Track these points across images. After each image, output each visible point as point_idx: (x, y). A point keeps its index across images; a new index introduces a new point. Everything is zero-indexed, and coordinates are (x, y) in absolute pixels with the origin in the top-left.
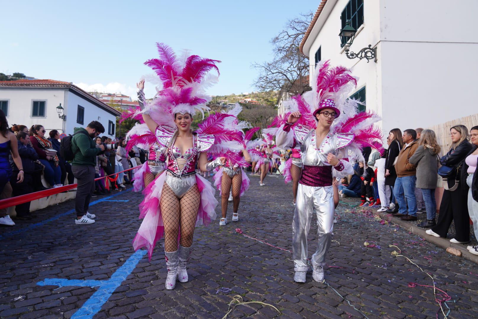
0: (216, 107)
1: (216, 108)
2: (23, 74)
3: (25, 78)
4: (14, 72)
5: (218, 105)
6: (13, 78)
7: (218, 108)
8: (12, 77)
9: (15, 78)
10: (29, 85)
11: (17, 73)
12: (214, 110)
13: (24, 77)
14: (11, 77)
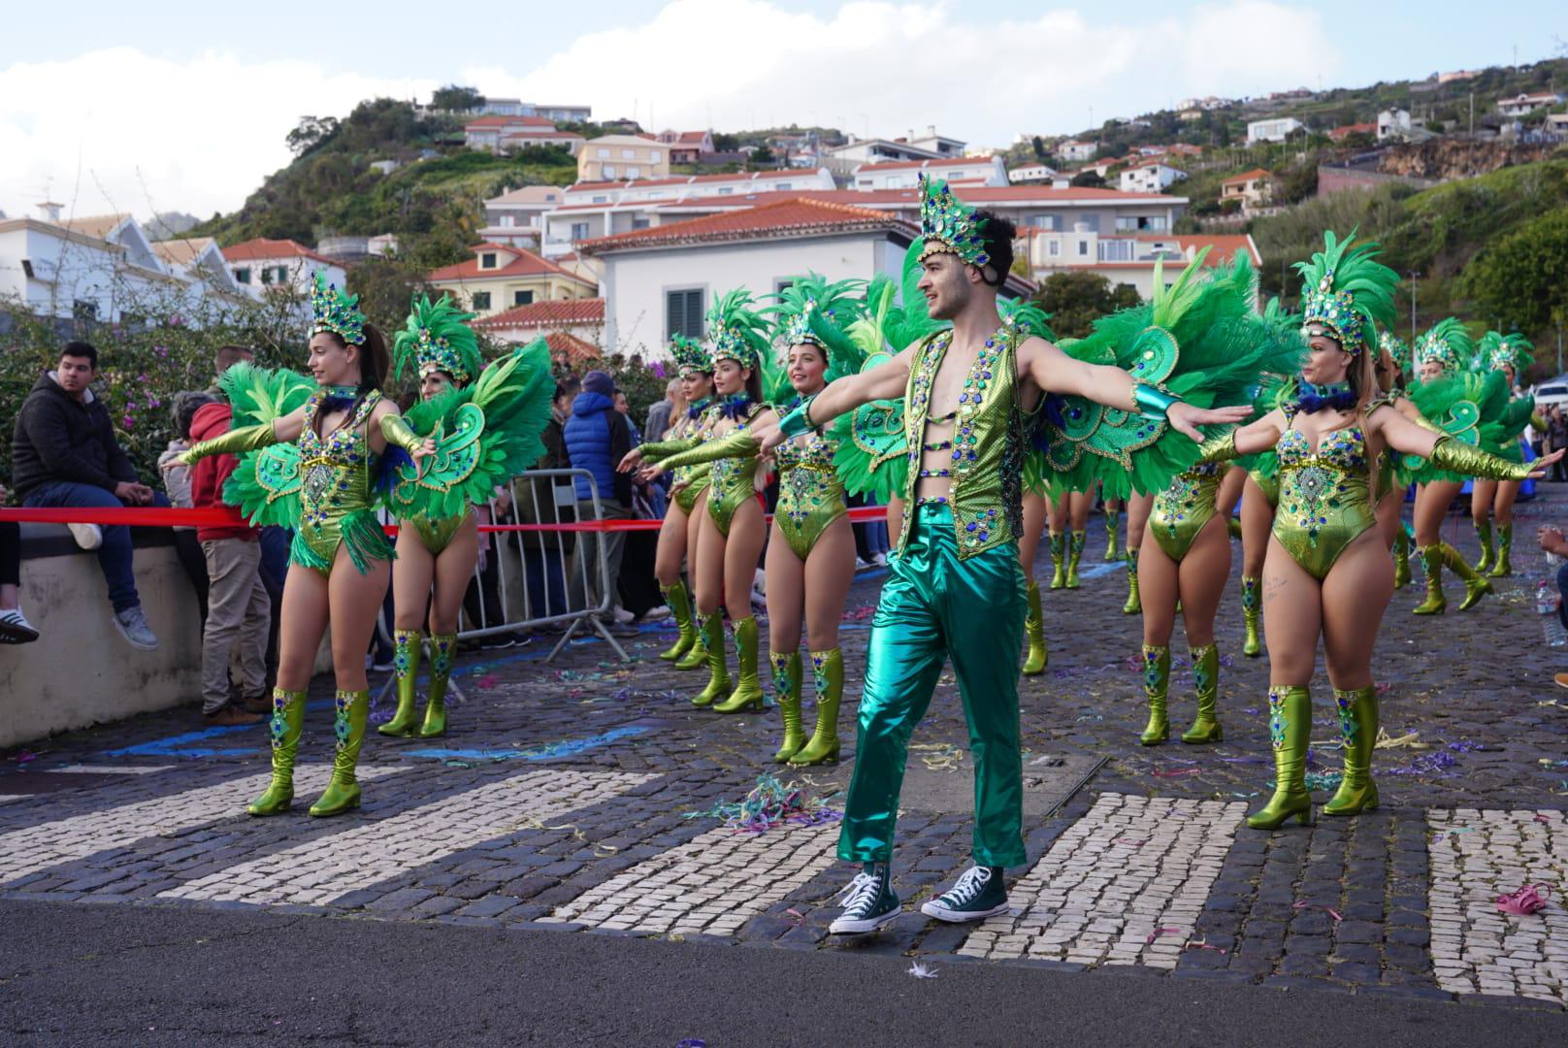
0: (1478, 148)
1: (1479, 154)
2: (474, 90)
3: (486, 110)
4: (437, 88)
5: (1488, 136)
6: (435, 113)
7: (1491, 151)
8: (430, 108)
9: (442, 112)
10: (766, 233)
11: (449, 87)
12: (1465, 170)
13: (481, 102)
14: (424, 112)
